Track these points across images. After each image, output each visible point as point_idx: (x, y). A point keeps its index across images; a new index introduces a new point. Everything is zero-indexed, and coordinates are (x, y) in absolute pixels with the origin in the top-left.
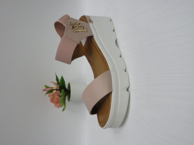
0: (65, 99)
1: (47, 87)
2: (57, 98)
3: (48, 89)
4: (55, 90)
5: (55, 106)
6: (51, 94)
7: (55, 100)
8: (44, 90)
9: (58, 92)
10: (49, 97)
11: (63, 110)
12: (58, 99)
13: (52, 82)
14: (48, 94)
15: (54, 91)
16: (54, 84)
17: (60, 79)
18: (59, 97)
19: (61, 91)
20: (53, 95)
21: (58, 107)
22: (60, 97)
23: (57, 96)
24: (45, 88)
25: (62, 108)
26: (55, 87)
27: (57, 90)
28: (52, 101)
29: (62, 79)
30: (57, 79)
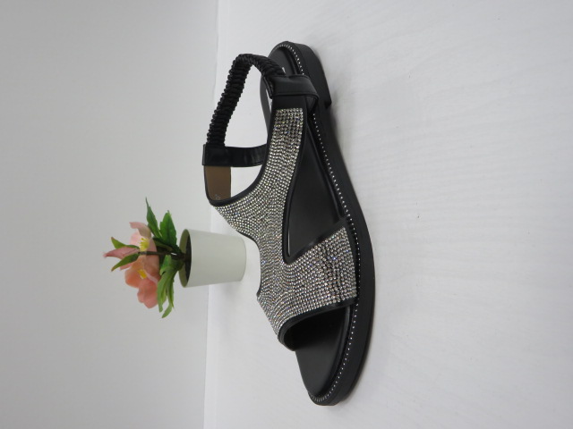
1: (119, 245)
2: (148, 279)
4: (143, 253)
5: (141, 301)
8: (110, 255)
9: (154, 260)
12: (152, 283)
13: (133, 225)
15: (141, 257)
16: (142, 232)
17: (159, 219)
18: (154, 279)
19: (161, 261)
21: (150, 306)
22: (159, 277)
23: (148, 275)
26: (142, 242)
27: (149, 253)
28: (132, 280)
29: (168, 221)
30: (151, 217)
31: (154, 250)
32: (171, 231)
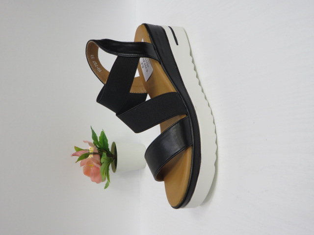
0: (108, 169)
1: (78, 149)
2: (95, 166)
3: (81, 153)
4: (91, 154)
5: (92, 181)
6: (85, 160)
7: (92, 169)
8: (74, 155)
9: (97, 157)
10: (81, 165)
11: (106, 187)
12: (98, 168)
13: (85, 142)
14: (80, 161)
15: (91, 156)
16: (90, 144)
17: (98, 135)
18: (98, 166)
19: (101, 157)
20: (88, 163)
21: (98, 182)
22: (101, 164)
23: (95, 164)
24: (74, 151)
25: (103, 184)
26: (91, 149)
27: (94, 154)
28: (87, 172)
29: (103, 136)
30: (94, 136)
31: (97, 151)
32: (105, 140)
